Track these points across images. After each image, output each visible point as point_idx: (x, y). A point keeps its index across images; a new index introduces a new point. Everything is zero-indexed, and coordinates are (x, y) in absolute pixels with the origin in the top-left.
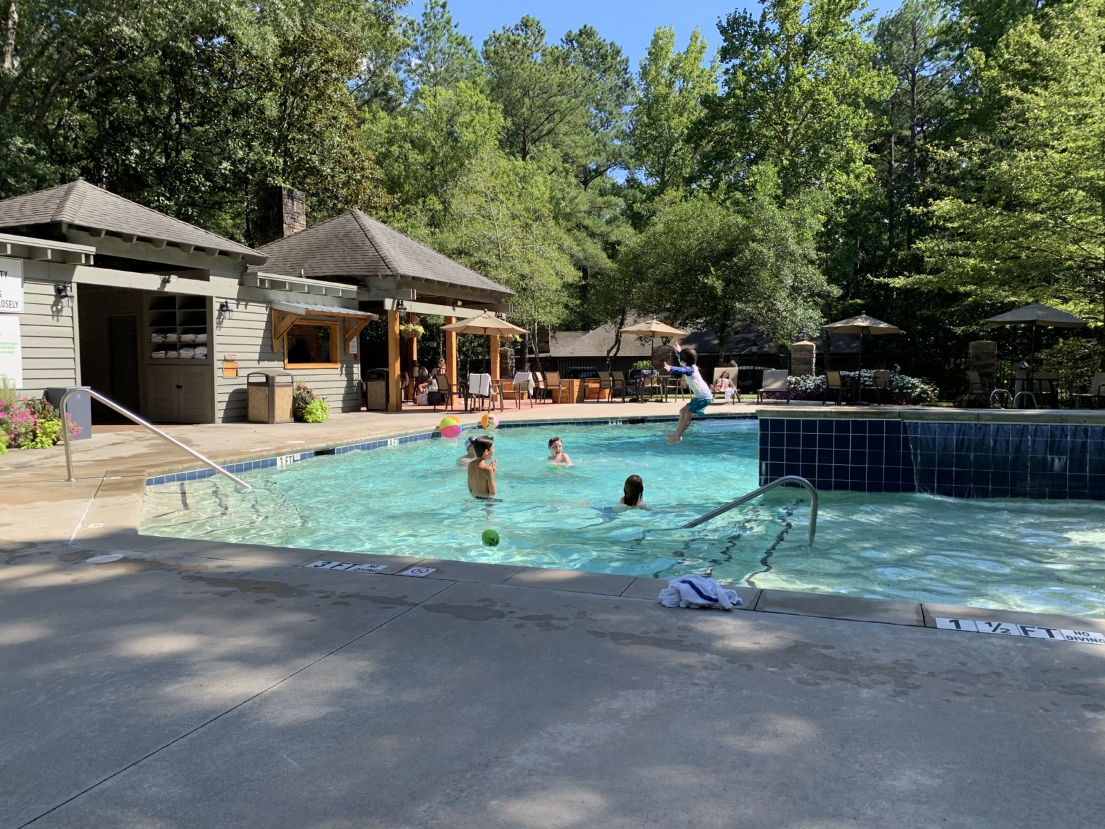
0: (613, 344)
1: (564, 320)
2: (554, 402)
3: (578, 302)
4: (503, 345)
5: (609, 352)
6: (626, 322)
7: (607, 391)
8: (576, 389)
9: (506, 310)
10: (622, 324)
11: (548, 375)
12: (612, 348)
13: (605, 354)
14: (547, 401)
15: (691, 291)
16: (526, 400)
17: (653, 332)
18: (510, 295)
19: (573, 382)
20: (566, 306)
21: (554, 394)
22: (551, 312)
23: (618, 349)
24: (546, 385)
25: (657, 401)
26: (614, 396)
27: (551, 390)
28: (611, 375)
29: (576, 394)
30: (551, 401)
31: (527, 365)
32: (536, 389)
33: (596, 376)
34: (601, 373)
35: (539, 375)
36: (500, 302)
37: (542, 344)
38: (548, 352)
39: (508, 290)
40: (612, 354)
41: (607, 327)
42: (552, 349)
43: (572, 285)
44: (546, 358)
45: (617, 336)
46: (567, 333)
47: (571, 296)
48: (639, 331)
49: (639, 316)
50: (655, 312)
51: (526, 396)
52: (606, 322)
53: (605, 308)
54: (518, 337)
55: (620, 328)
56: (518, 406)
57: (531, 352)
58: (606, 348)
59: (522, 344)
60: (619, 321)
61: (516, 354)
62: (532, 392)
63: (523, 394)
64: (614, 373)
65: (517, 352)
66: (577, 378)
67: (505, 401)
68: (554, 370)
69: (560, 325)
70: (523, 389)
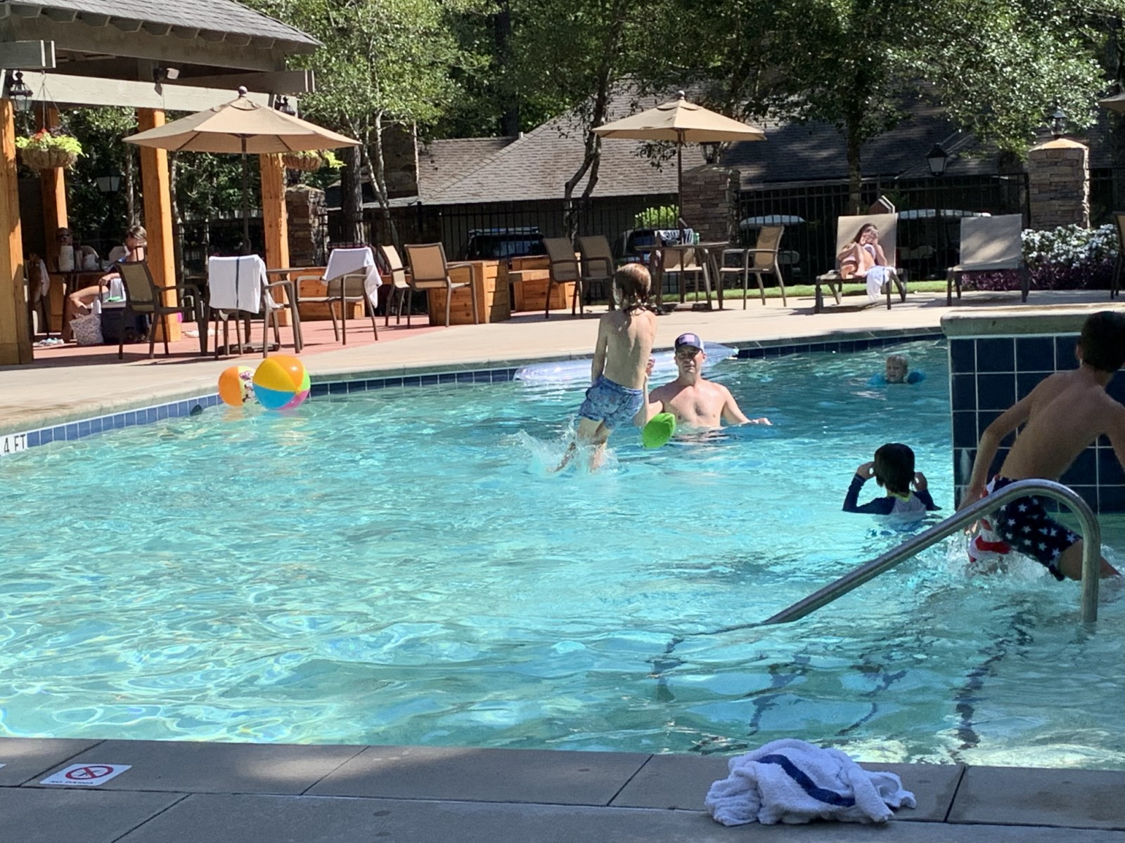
0: (579, 165)
1: (449, 110)
2: (433, 323)
3: (485, 61)
4: (293, 180)
5: (569, 187)
6: (610, 108)
7: (569, 288)
8: (489, 286)
9: (297, 89)
10: (600, 111)
11: (416, 252)
12: (578, 177)
13: (561, 194)
14: (415, 320)
15: (771, 24)
16: (361, 320)
17: (681, 131)
18: (306, 49)
19: (479, 268)
20: (455, 73)
21: (434, 302)
22: (415, 89)
23: (594, 179)
24: (411, 279)
25: (696, 308)
26: (588, 299)
27: (425, 292)
28: (578, 248)
29: (489, 299)
30: (425, 320)
31: (361, 229)
32: (386, 291)
33: (540, 249)
34: (550, 243)
35: (391, 252)
36: (281, 67)
37: (398, 174)
38: (416, 193)
39: (300, 37)
40: (578, 192)
41: (562, 122)
42: (423, 185)
43: (467, 16)
44: (410, 207)
45: (589, 145)
46: (462, 142)
47: (465, 43)
48: (647, 132)
49: (643, 93)
50: (683, 81)
51: (359, 310)
52: (560, 112)
53: (555, 72)
54: (331, 157)
55: (597, 123)
56: (341, 337)
57: (369, 194)
58: (563, 178)
59: (346, 173)
60: (591, 104)
61: (330, 201)
62: (374, 299)
63: (352, 305)
64: (586, 241)
65: (332, 196)
66: (490, 257)
67: (305, 327)
68: (428, 240)
69: (441, 119)
70: (352, 292)
